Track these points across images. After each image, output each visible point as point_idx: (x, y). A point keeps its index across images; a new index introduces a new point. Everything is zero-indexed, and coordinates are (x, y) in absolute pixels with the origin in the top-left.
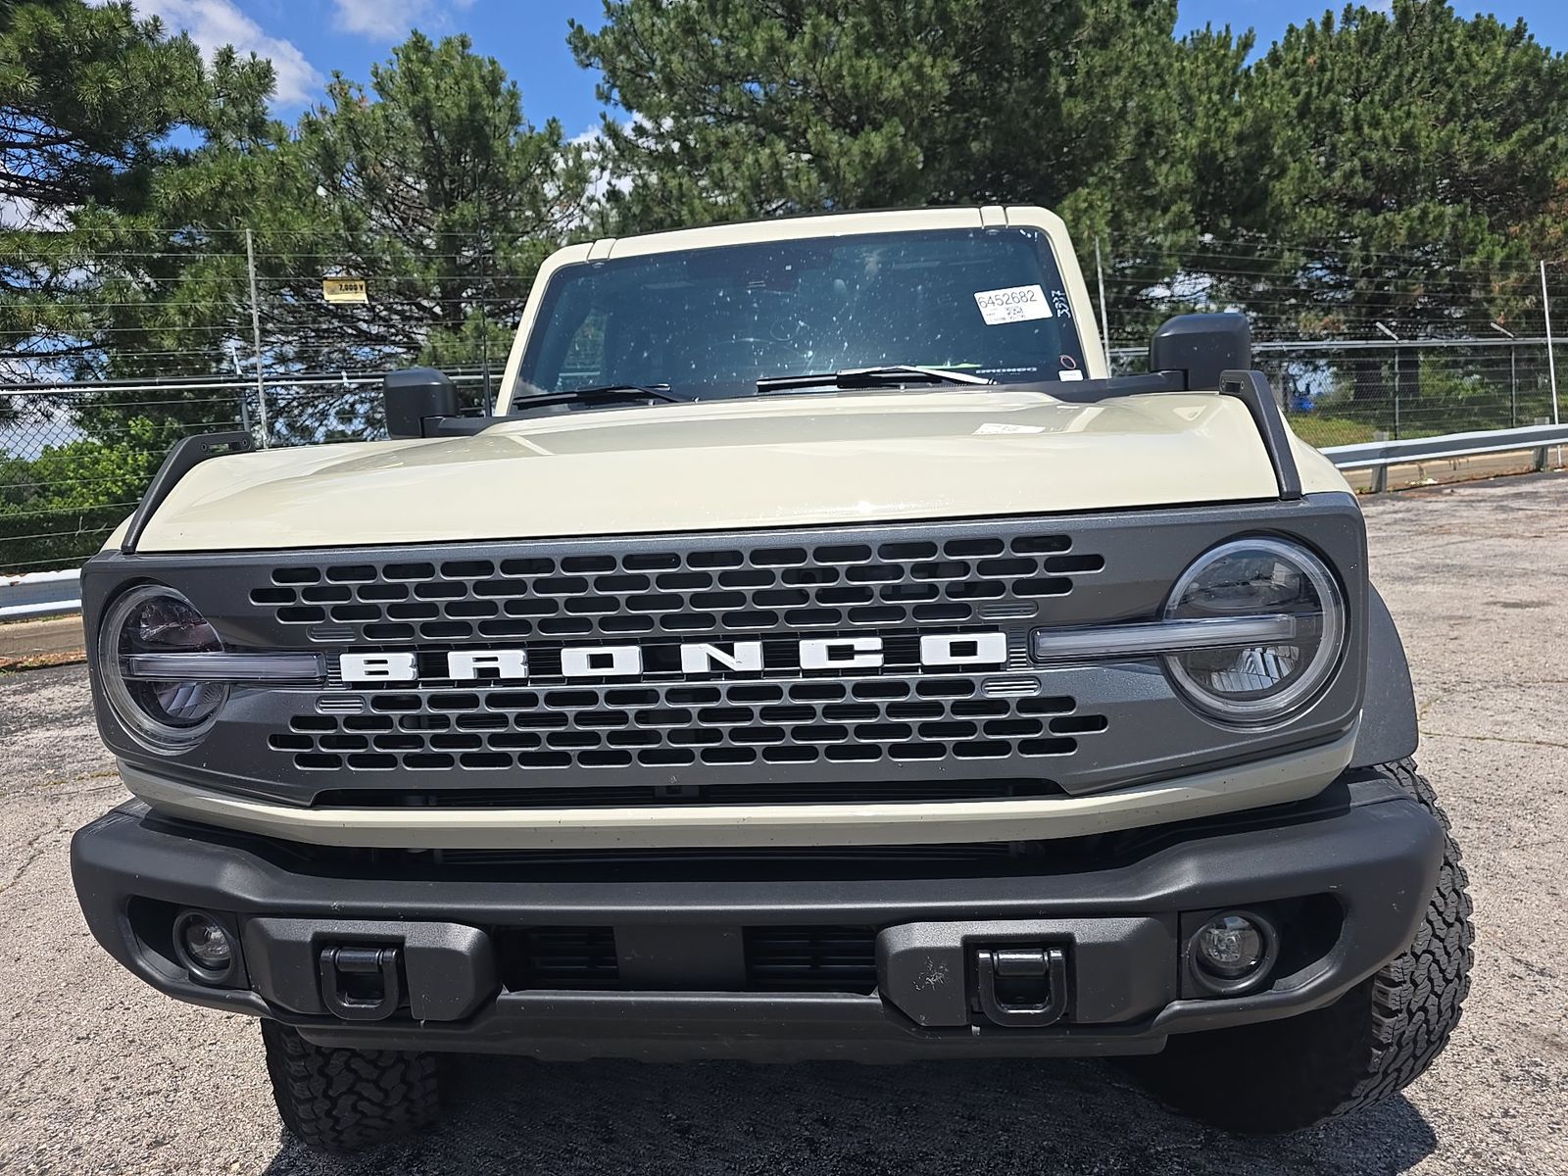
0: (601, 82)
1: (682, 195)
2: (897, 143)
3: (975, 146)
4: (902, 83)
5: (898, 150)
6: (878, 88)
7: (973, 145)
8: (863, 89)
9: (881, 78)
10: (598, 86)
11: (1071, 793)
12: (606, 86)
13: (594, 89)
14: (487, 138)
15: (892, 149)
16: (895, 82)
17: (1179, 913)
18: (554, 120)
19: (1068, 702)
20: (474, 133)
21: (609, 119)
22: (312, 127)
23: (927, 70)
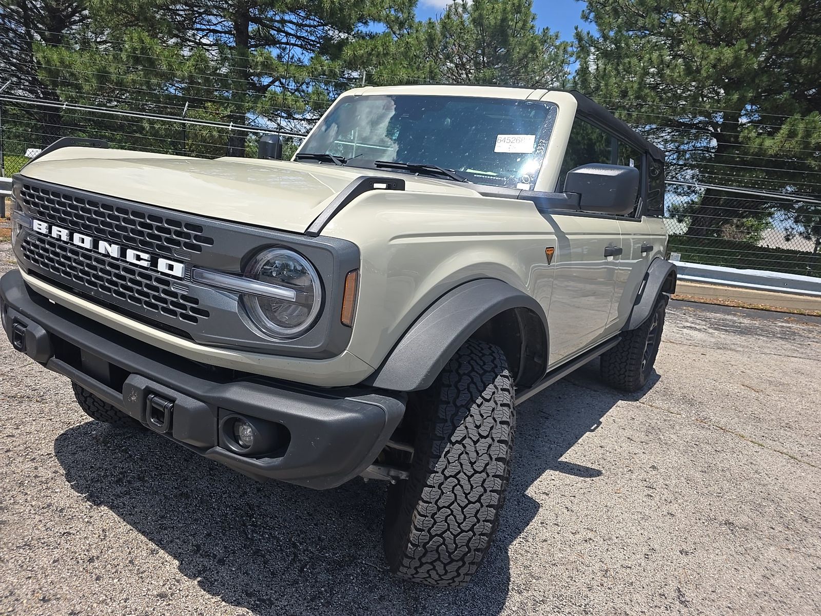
0: (585, 8)
1: (605, 75)
2: (741, 54)
3: (804, 61)
4: (755, 18)
5: (740, 59)
6: (738, 21)
7: (803, 60)
8: (728, 20)
9: (741, 14)
10: (583, 11)
11: (197, 341)
12: (588, 11)
13: (581, 13)
14: (507, 35)
15: (736, 58)
16: (750, 17)
17: (218, 408)
18: (547, 28)
19: (196, 301)
20: (501, 33)
21: (579, 30)
22: (431, 25)
23: (775, 11)
